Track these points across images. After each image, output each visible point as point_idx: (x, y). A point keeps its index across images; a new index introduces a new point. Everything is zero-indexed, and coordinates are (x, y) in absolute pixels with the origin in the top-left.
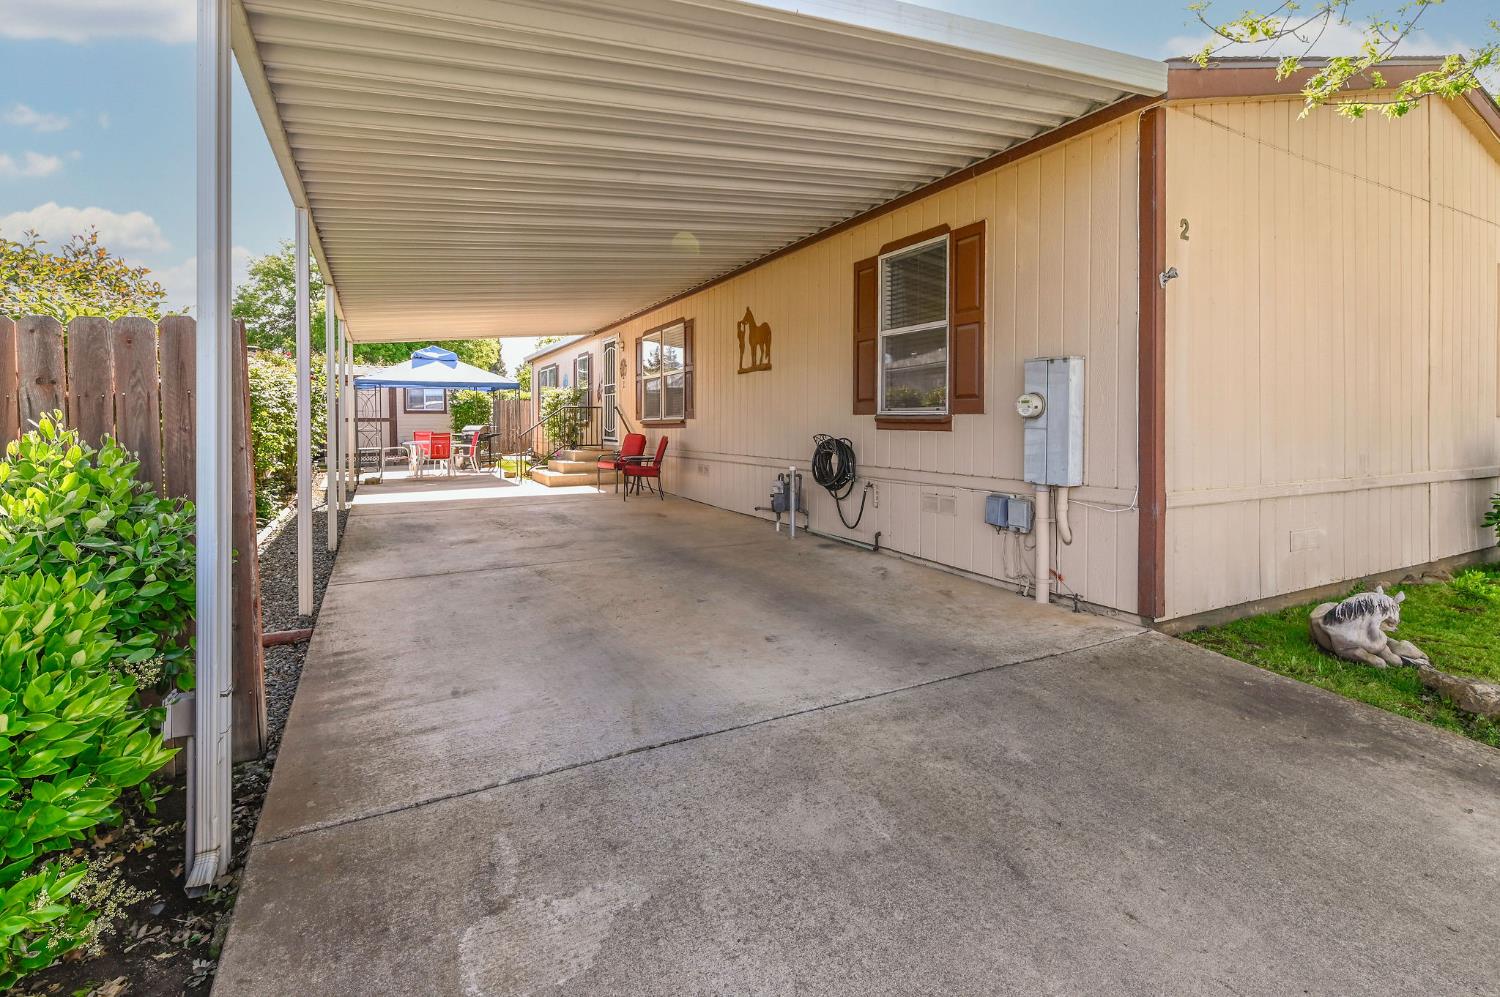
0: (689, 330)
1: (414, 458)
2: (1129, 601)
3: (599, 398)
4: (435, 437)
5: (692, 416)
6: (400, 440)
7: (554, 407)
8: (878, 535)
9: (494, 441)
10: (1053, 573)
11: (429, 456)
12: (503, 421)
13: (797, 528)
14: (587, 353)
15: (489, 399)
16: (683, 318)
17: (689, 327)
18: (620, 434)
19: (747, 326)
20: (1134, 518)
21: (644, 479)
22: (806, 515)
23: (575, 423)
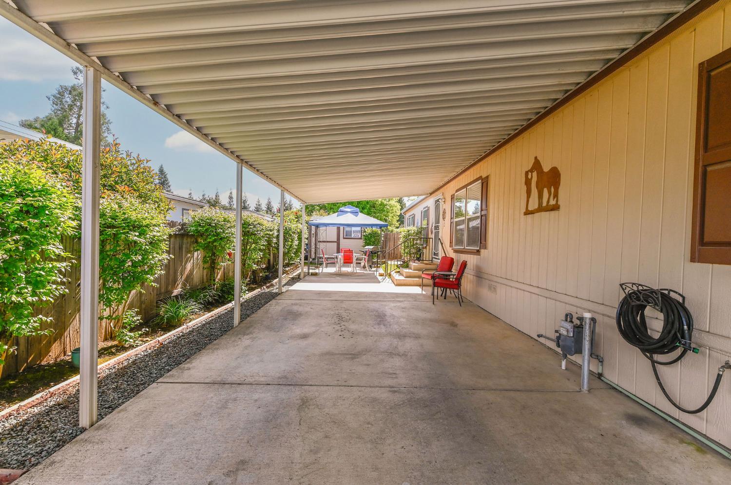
0: (485, 184)
3: (432, 232)
5: (485, 247)
7: (407, 237)
13: (591, 373)
14: (427, 207)
15: (379, 231)
16: (481, 176)
17: (485, 182)
18: (441, 254)
19: (535, 174)
21: (448, 290)
22: (601, 362)
23: (419, 246)
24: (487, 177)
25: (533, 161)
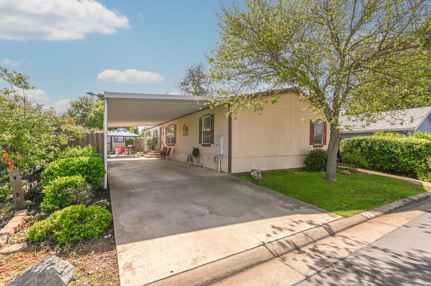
1: (117, 152)
2: (227, 171)
3: (159, 139)
4: (122, 148)
5: (176, 144)
6: (113, 148)
7: (149, 141)
8: (202, 164)
9: (135, 149)
10: (220, 168)
11: (120, 152)
12: (137, 144)
14: (156, 129)
15: (134, 139)
18: (163, 147)
19: (185, 127)
20: (227, 159)
21: (166, 156)
22: (193, 162)
23: (153, 145)
24: (176, 125)
25: (184, 124)
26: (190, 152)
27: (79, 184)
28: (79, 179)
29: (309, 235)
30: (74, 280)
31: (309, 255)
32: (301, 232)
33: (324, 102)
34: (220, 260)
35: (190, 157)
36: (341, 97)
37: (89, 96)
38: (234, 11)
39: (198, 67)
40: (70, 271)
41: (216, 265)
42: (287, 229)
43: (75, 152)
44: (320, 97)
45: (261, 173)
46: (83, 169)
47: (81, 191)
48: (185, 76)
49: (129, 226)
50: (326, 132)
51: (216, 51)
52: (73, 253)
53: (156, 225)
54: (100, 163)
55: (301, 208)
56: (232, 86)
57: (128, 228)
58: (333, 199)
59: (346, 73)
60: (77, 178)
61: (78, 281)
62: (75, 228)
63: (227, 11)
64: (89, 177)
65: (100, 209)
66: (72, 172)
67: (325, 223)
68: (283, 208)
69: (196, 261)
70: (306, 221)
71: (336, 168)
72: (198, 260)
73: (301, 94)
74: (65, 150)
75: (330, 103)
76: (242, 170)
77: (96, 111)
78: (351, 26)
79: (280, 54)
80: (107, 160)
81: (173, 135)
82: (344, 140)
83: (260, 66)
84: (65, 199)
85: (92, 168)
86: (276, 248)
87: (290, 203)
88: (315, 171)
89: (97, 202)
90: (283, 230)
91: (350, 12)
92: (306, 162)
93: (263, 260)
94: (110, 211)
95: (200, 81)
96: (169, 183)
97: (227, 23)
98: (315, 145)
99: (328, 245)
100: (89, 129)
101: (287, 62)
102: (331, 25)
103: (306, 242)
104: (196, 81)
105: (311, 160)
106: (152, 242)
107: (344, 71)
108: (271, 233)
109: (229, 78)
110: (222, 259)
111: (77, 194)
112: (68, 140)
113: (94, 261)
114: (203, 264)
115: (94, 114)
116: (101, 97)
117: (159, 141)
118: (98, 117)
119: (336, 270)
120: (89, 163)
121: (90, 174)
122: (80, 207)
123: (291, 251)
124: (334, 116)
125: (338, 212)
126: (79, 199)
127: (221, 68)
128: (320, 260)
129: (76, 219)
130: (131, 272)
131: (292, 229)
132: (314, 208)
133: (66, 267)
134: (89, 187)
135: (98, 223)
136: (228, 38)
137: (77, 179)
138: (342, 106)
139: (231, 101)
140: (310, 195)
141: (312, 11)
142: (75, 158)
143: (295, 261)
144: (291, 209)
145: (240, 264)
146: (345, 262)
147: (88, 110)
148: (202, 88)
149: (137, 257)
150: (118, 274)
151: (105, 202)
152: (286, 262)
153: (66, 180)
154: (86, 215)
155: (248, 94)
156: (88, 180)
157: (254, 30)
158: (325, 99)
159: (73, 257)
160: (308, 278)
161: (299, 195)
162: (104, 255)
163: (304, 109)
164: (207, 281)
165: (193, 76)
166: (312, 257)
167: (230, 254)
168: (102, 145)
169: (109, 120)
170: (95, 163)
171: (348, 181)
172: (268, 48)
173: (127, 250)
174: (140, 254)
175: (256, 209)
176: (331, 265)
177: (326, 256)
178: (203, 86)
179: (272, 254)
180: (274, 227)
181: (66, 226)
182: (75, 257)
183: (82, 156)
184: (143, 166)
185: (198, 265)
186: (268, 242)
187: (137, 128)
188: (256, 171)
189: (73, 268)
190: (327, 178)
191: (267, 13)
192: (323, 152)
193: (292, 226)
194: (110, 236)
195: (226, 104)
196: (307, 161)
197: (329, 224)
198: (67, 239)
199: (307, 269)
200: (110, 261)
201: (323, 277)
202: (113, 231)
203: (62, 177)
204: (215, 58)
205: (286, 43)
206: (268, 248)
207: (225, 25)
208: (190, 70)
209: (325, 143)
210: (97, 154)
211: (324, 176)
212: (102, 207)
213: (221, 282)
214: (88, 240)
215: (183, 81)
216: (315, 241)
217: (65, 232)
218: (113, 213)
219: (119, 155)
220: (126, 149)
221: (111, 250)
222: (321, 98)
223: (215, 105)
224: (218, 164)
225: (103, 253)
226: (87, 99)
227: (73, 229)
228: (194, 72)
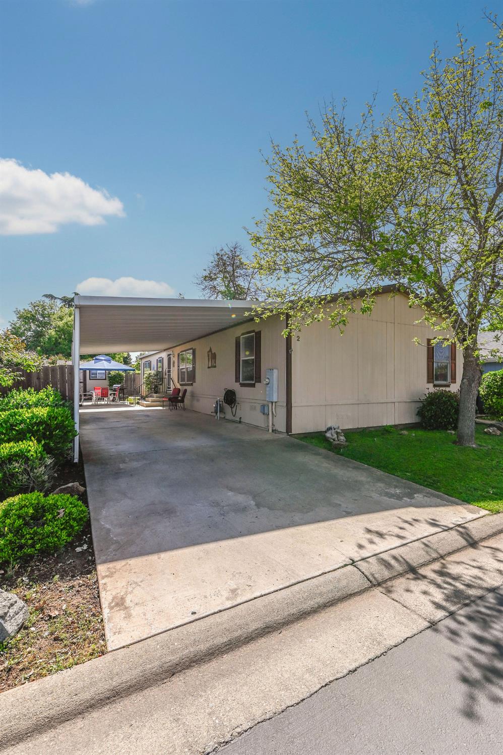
1: (94, 397)
2: (284, 429)
3: (166, 374)
4: (103, 389)
5: (195, 382)
6: (87, 390)
7: (148, 377)
8: (240, 418)
9: (125, 391)
10: (273, 424)
11: (100, 396)
12: (129, 383)
14: (161, 357)
15: (124, 374)
16: (192, 348)
17: (194, 351)
18: (172, 387)
19: (210, 353)
20: (285, 410)
21: (178, 404)
22: (225, 413)
23: (157, 384)
24: (195, 349)
25: (209, 349)
26: (221, 397)
27: (32, 455)
28: (31, 446)
29: (432, 546)
30: (26, 628)
31: (433, 582)
32: (417, 540)
33: (453, 310)
34: (277, 591)
35: (220, 405)
36: (481, 300)
37: (47, 301)
38: (295, 156)
39: (232, 249)
40: (19, 613)
41: (271, 601)
42: (392, 535)
43: (25, 399)
44: (444, 300)
45: (343, 434)
46: (39, 429)
47: (36, 469)
48: (211, 264)
49: (118, 530)
50: (455, 360)
51: (264, 222)
52: (24, 579)
53: (163, 527)
54: (67, 418)
55: (415, 495)
56: (293, 284)
57: (116, 533)
58: (472, 479)
59: (490, 259)
60: (29, 445)
61: (33, 629)
62: (26, 534)
63: (284, 156)
64: (49, 444)
65: (68, 500)
66: (20, 434)
67: (460, 523)
68: (385, 496)
69: (236, 593)
70: (426, 521)
71: (474, 424)
72: (239, 592)
73: (411, 296)
74: (7, 395)
75: (462, 310)
76: (311, 428)
77: (59, 327)
78: (497, 177)
79: (376, 228)
80: (78, 411)
81: (190, 366)
82: (487, 374)
83: (340, 249)
84: (8, 481)
85: (53, 426)
86: (374, 568)
87: (396, 487)
88: (438, 430)
89: (63, 487)
90: (386, 536)
91: (495, 154)
92: (420, 413)
93: (352, 592)
94: (86, 502)
95: (235, 274)
96: (185, 451)
97: (282, 174)
98: (436, 382)
99: (466, 564)
100: (48, 358)
101: (387, 241)
102: (463, 176)
103: (428, 558)
104: (228, 272)
105: (429, 410)
106: (159, 558)
107: (486, 255)
108: (364, 543)
109: (288, 270)
110: (280, 590)
111: (28, 474)
112: (14, 379)
113: (59, 594)
114: (248, 600)
115: (56, 331)
116: (68, 302)
117: (167, 377)
118: (63, 336)
119: (483, 610)
120: (50, 419)
121: (50, 437)
122: (34, 497)
123: (401, 575)
124: (470, 334)
125: (482, 504)
126: (32, 482)
127: (273, 253)
128: (453, 592)
129: (27, 519)
130: (122, 614)
131: (402, 535)
132: (438, 497)
133: (12, 605)
134: (49, 461)
135: (66, 526)
136: (285, 200)
137: (29, 448)
138: (483, 316)
139: (291, 308)
140: (430, 473)
141: (429, 152)
142: (25, 409)
143: (408, 594)
144: (399, 498)
145: (311, 599)
146: (498, 596)
147: (45, 325)
148: (239, 285)
149: (134, 586)
150: (101, 616)
151: (75, 486)
152: (394, 596)
153: (11, 448)
154: (44, 511)
155: (320, 297)
156: (46, 448)
157: (329, 187)
158: (454, 303)
159: (23, 585)
160: (433, 625)
161: (411, 472)
162: (75, 583)
163: (417, 322)
164: (256, 630)
165: (224, 264)
166: (439, 586)
167: (293, 581)
168: (70, 386)
169: (83, 342)
170: (60, 418)
171: (497, 447)
172: (355, 218)
173: (115, 572)
174: (139, 580)
175: (336, 499)
176: (474, 602)
177: (464, 585)
178: (241, 282)
179: (368, 580)
180: (369, 531)
181: (10, 531)
182: (27, 585)
183: (36, 407)
184: (140, 421)
185: (239, 600)
186: (360, 558)
187: (128, 355)
188: (335, 429)
189: (24, 607)
190: (459, 441)
191: (351, 158)
192: (451, 397)
193: (401, 528)
194: (85, 547)
195: (283, 313)
196: (423, 411)
197: (466, 525)
198: (12, 554)
199: (431, 608)
200: (86, 593)
201: (460, 623)
202: (91, 539)
203: (4, 444)
204: (262, 235)
205: (385, 209)
206: (360, 570)
207: (281, 179)
208: (218, 254)
209: (454, 380)
210: (61, 403)
211: (454, 438)
212: (72, 496)
213: (279, 631)
214: (49, 554)
215: (206, 273)
216: (442, 557)
217: (8, 541)
218: (90, 507)
219: (99, 403)
220: (110, 392)
221: (88, 574)
222: (447, 303)
223: (263, 316)
224: (268, 418)
225: (74, 579)
226: (43, 306)
227: (23, 536)
228: (225, 258)
